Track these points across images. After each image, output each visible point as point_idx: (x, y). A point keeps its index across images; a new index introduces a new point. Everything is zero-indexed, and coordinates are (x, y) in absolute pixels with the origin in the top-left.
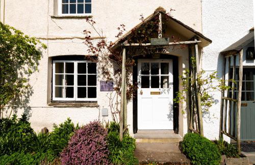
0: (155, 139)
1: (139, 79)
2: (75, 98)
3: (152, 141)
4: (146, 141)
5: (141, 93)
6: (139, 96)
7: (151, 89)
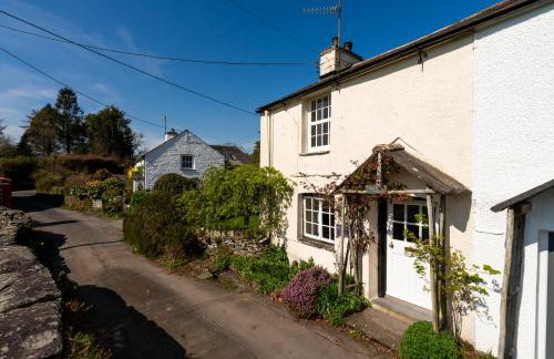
0: (399, 313)
1: (390, 226)
2: (320, 237)
3: (392, 314)
4: (385, 311)
5: (392, 246)
6: (389, 250)
7: (405, 244)
